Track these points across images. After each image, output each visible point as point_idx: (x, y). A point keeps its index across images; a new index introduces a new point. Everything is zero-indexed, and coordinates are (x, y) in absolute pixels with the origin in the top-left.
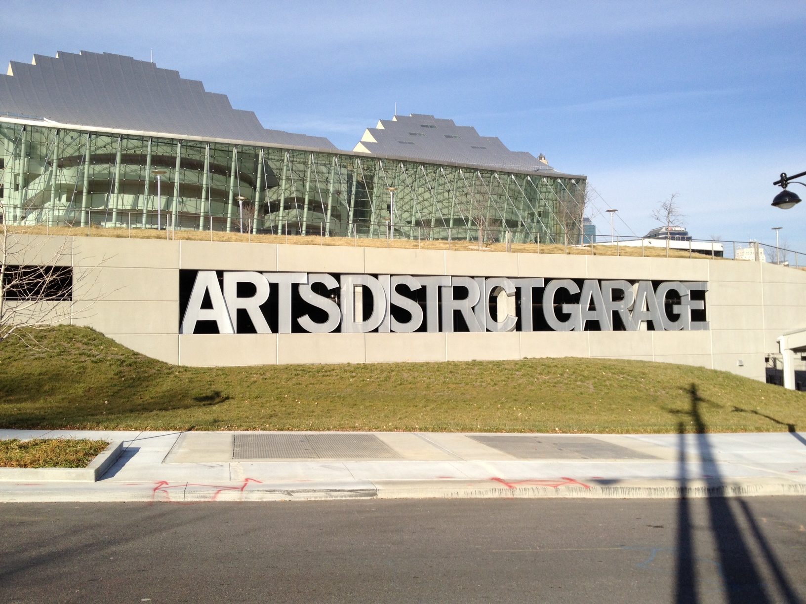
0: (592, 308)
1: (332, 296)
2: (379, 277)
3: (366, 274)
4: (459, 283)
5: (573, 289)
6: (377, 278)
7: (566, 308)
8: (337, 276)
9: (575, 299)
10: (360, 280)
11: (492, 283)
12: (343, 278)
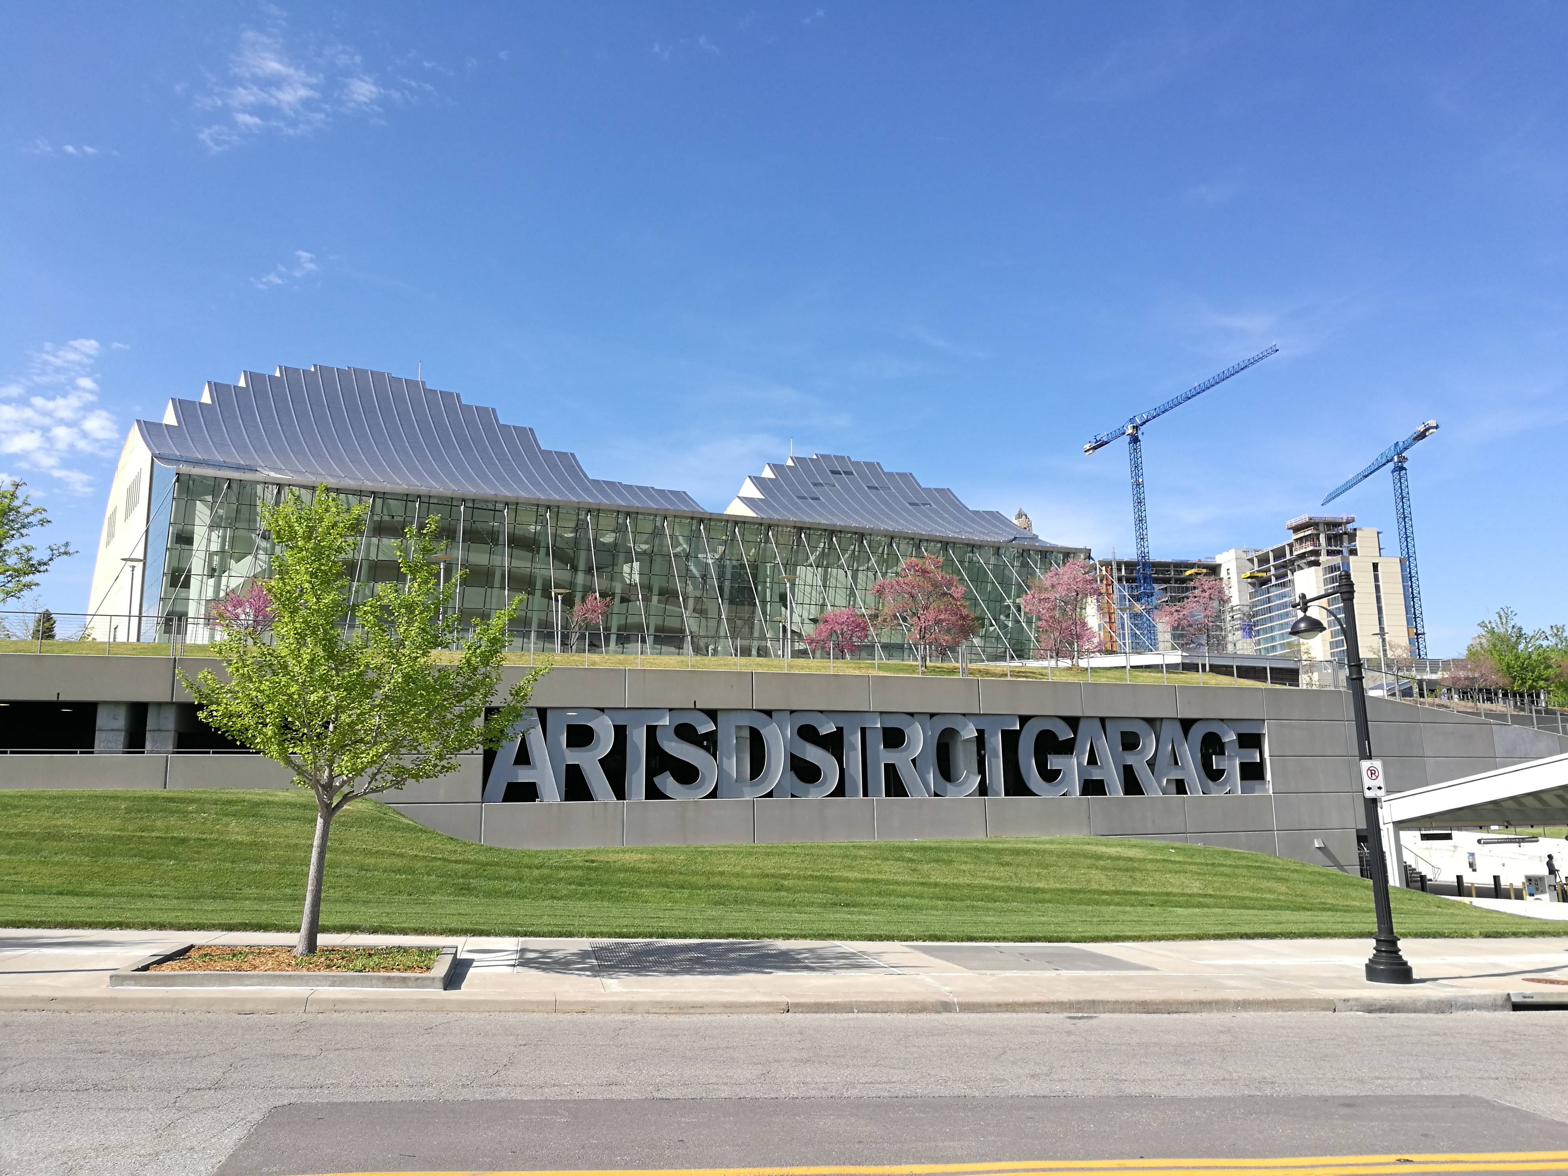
0: (1092, 761)
1: (705, 743)
2: (774, 714)
3: (755, 710)
4: (892, 723)
5: (1064, 733)
6: (771, 717)
7: (1054, 762)
8: (712, 714)
9: (1067, 748)
10: (746, 721)
11: (942, 725)
12: (720, 717)
